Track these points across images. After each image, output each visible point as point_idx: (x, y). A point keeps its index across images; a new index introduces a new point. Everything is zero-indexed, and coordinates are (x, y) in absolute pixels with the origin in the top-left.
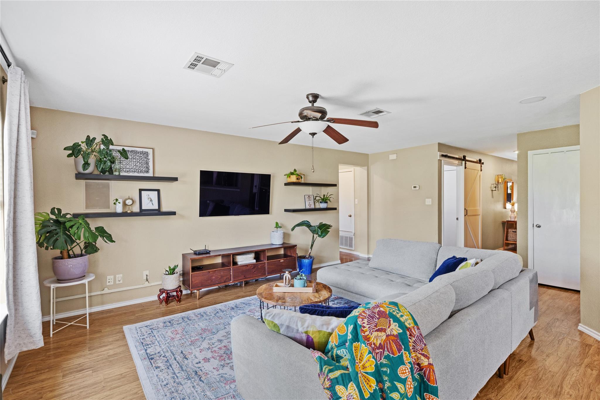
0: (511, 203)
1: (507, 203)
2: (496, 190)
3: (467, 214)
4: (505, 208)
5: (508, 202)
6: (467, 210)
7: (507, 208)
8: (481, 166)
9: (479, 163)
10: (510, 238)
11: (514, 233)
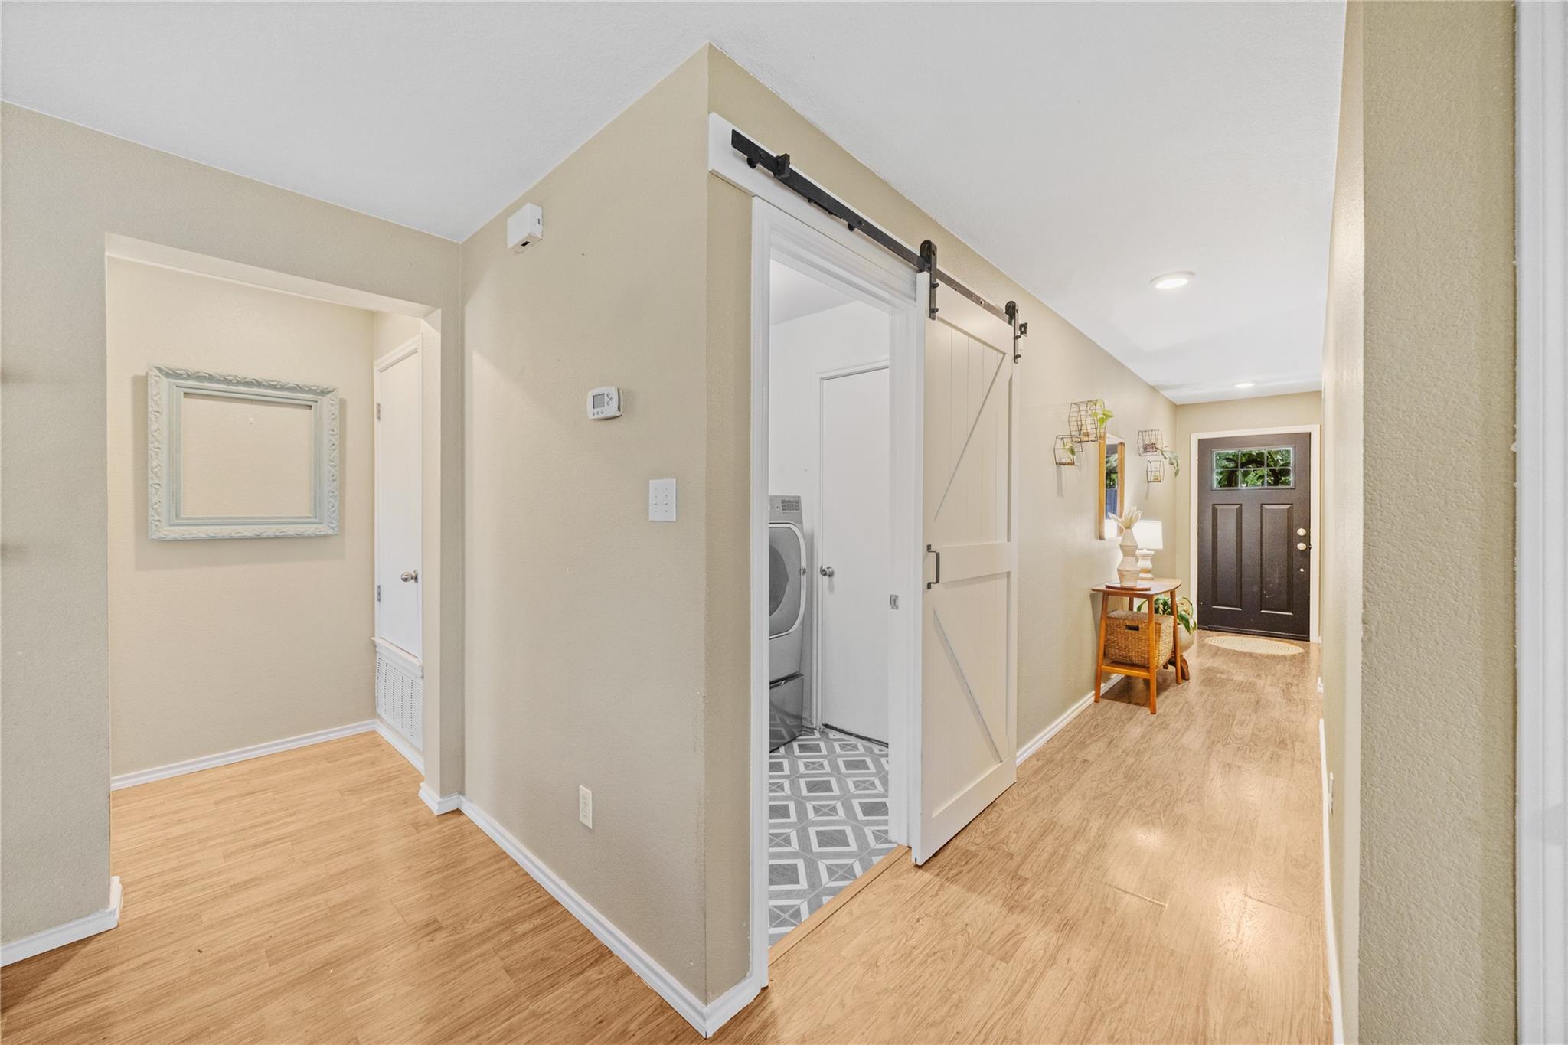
0: (1123, 518)
1: (1107, 517)
2: (1073, 464)
3: (938, 581)
4: (1101, 538)
5: (1109, 514)
6: (938, 555)
7: (1106, 537)
8: (1016, 338)
9: (1010, 323)
10: (1117, 651)
11: (1130, 631)
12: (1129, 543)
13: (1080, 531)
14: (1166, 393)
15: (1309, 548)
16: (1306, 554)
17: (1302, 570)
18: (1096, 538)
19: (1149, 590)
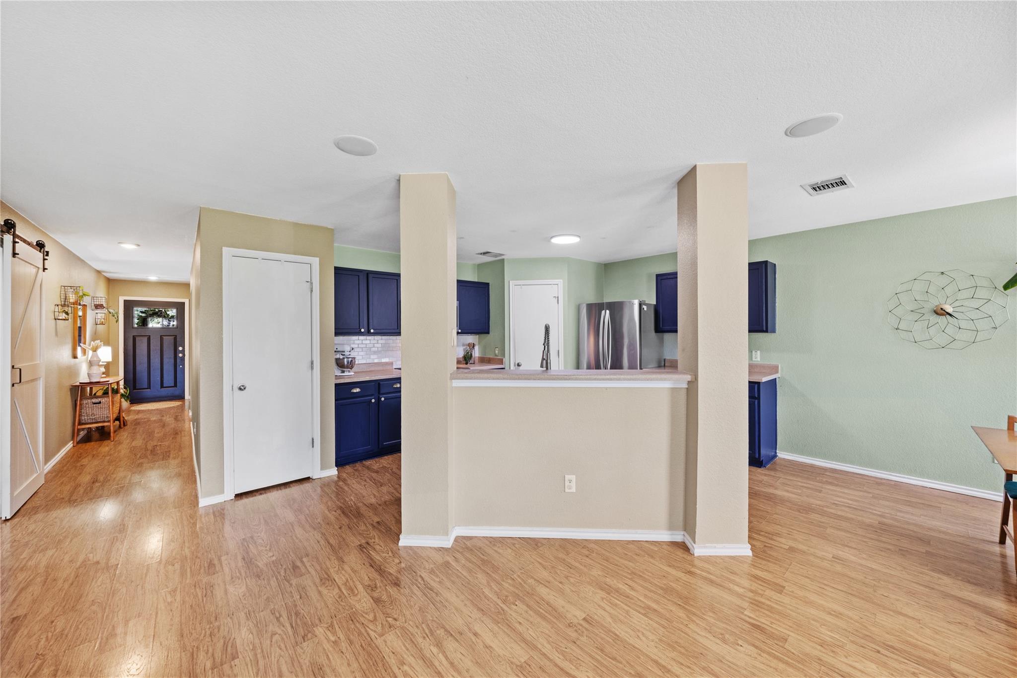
2: (66, 320)
3: (19, 381)
4: (75, 358)
6: (19, 369)
7: (78, 357)
8: (44, 259)
9: (40, 252)
10: (86, 417)
11: (95, 405)
12: (95, 359)
13: (63, 354)
14: (105, 274)
15: (184, 355)
16: (183, 359)
17: (181, 366)
18: (72, 358)
19: (108, 381)
